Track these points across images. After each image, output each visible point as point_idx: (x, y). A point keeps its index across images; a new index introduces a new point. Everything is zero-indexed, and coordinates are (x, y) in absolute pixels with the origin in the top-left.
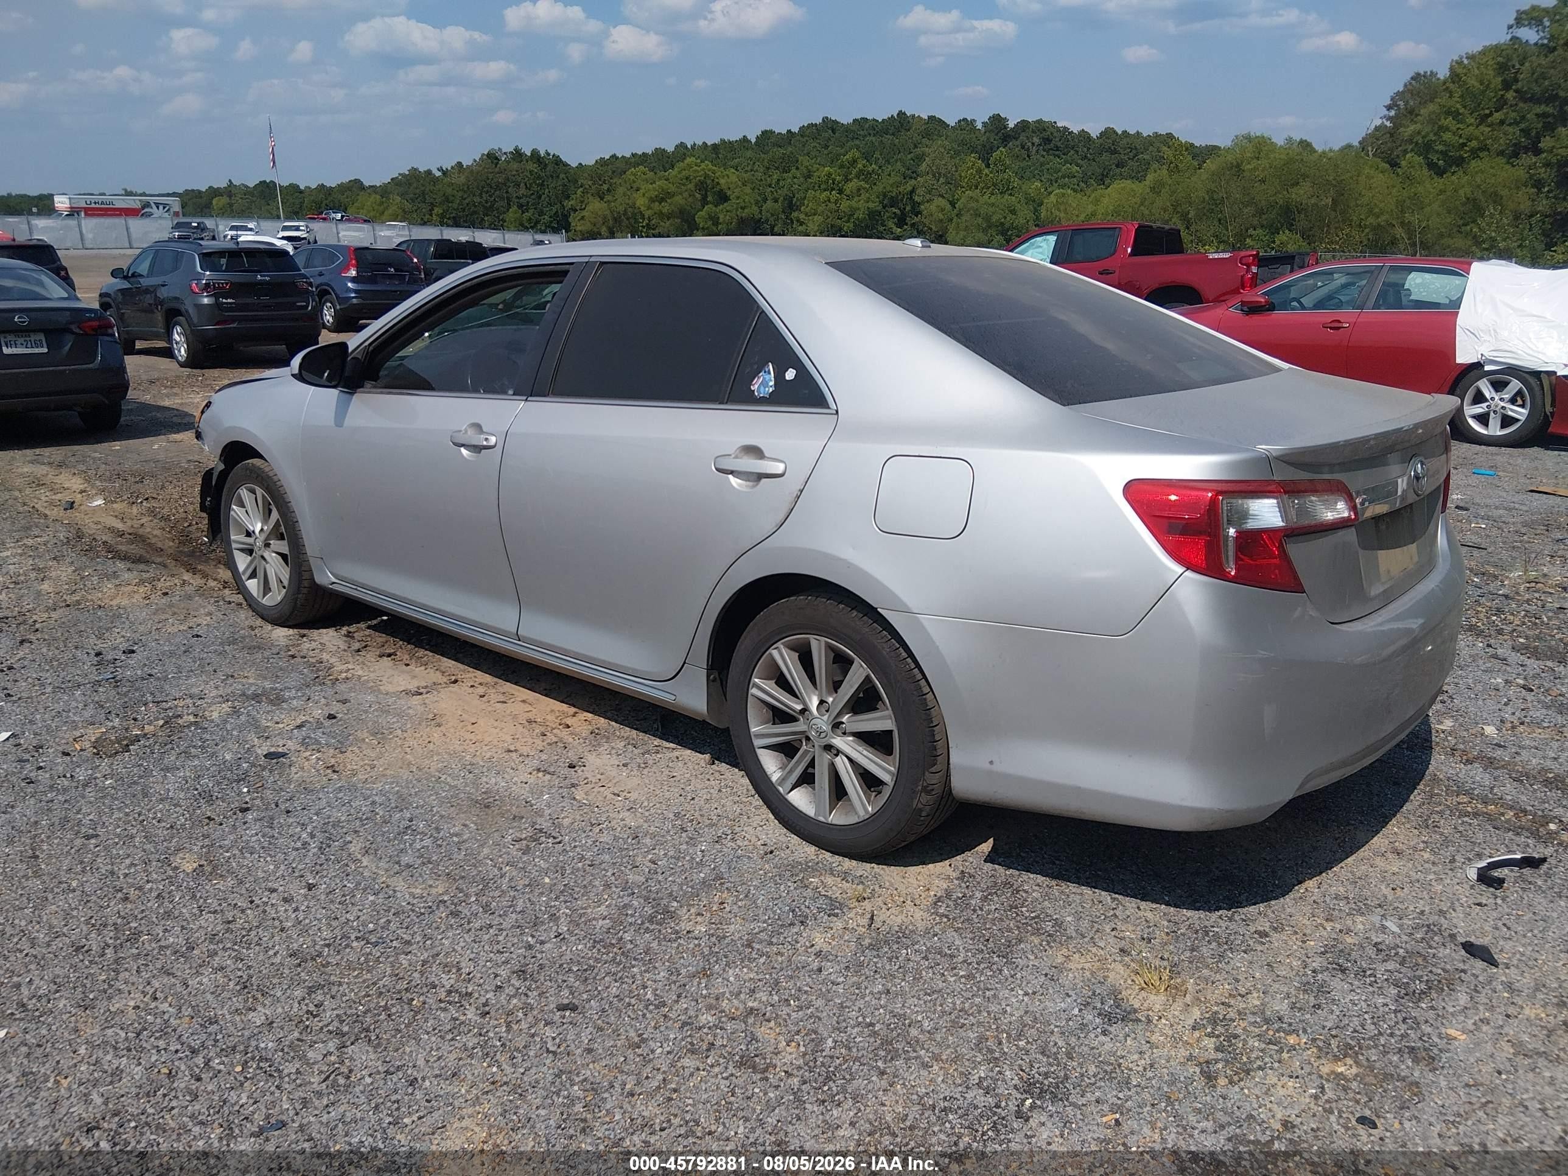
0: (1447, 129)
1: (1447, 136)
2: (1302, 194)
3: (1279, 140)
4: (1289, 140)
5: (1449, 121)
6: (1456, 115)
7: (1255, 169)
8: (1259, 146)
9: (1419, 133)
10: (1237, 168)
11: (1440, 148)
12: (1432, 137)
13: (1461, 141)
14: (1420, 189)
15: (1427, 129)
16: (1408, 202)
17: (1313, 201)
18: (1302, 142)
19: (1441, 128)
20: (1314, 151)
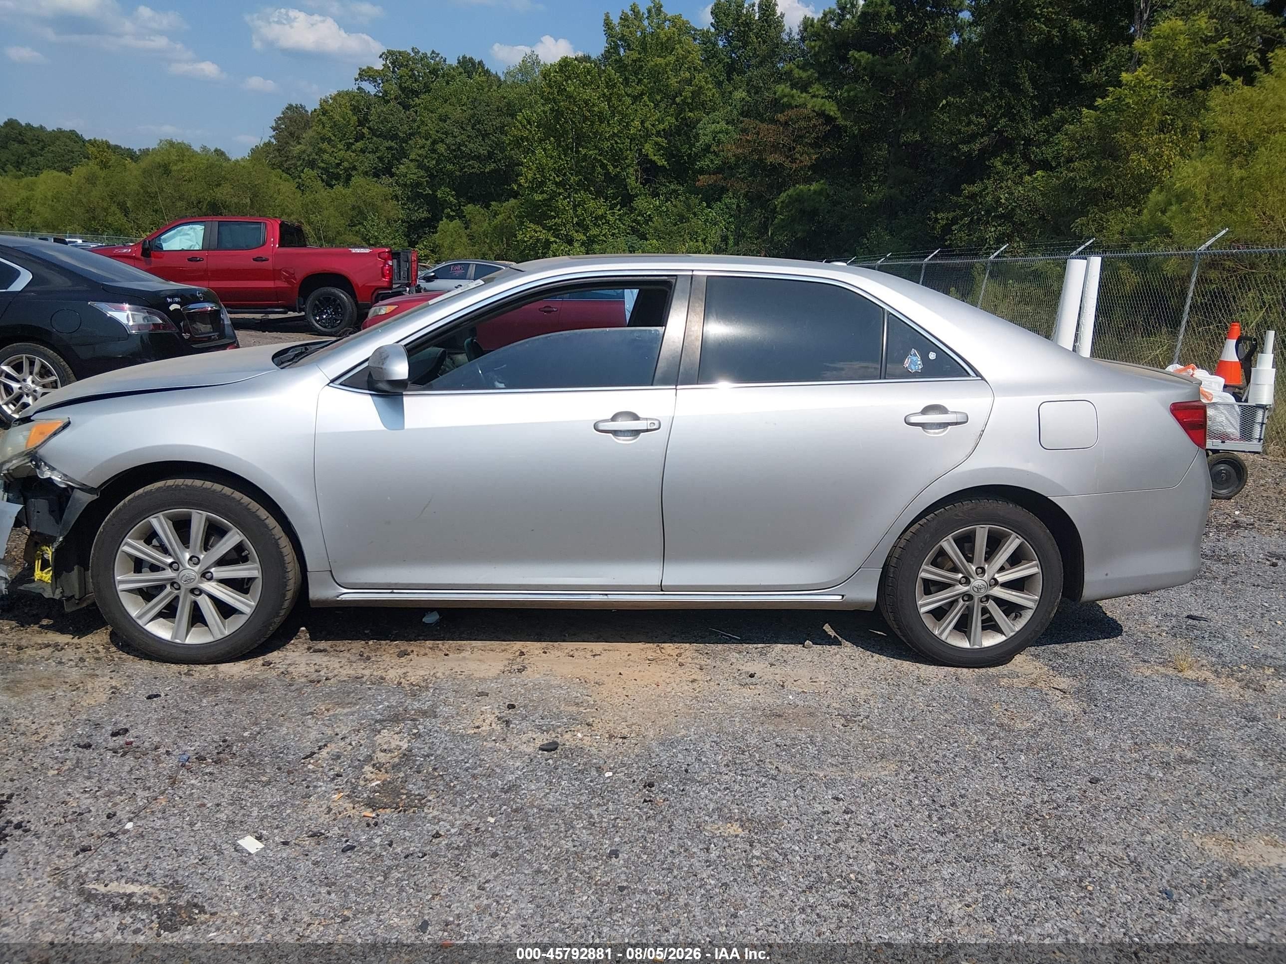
0: (325, 151)
1: (325, 156)
2: (224, 193)
3: (197, 148)
4: (204, 148)
5: (325, 146)
6: (330, 141)
7: (181, 170)
8: (182, 151)
9: (304, 152)
10: (166, 169)
11: (322, 165)
12: (314, 156)
13: (337, 161)
14: (317, 195)
15: (310, 150)
16: (311, 206)
17: (236, 200)
18: (216, 150)
19: (320, 149)
20: (228, 160)
